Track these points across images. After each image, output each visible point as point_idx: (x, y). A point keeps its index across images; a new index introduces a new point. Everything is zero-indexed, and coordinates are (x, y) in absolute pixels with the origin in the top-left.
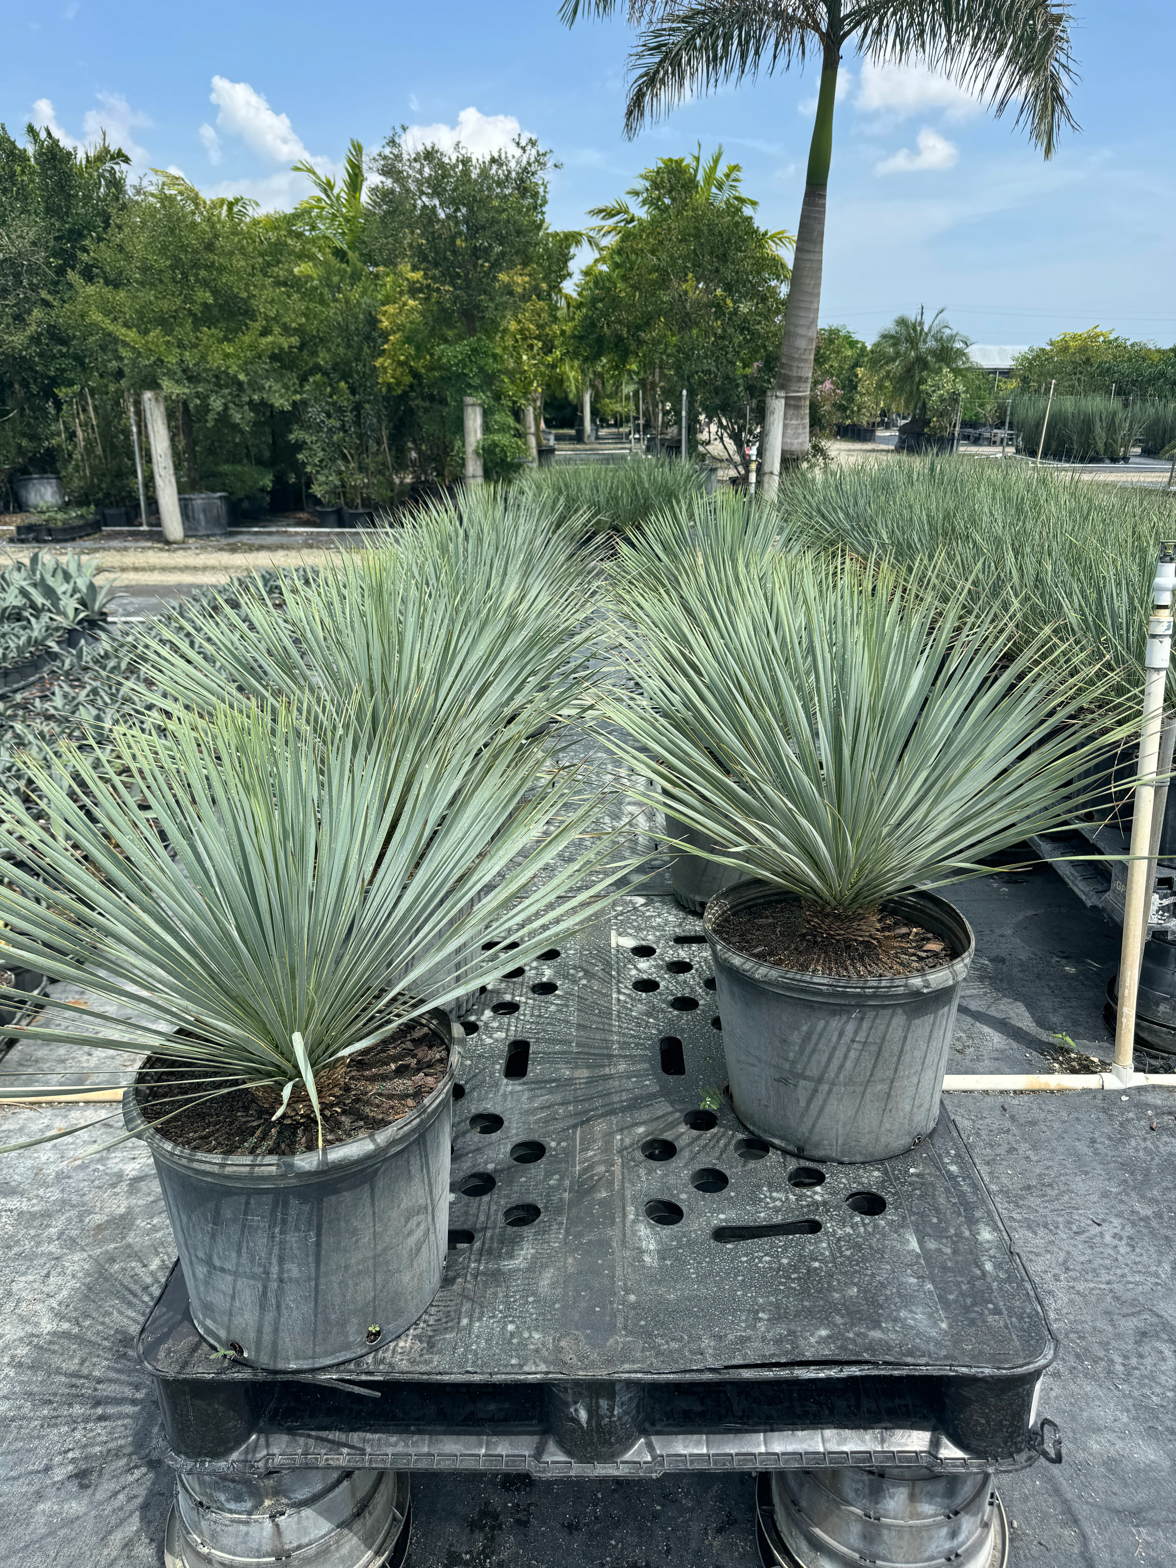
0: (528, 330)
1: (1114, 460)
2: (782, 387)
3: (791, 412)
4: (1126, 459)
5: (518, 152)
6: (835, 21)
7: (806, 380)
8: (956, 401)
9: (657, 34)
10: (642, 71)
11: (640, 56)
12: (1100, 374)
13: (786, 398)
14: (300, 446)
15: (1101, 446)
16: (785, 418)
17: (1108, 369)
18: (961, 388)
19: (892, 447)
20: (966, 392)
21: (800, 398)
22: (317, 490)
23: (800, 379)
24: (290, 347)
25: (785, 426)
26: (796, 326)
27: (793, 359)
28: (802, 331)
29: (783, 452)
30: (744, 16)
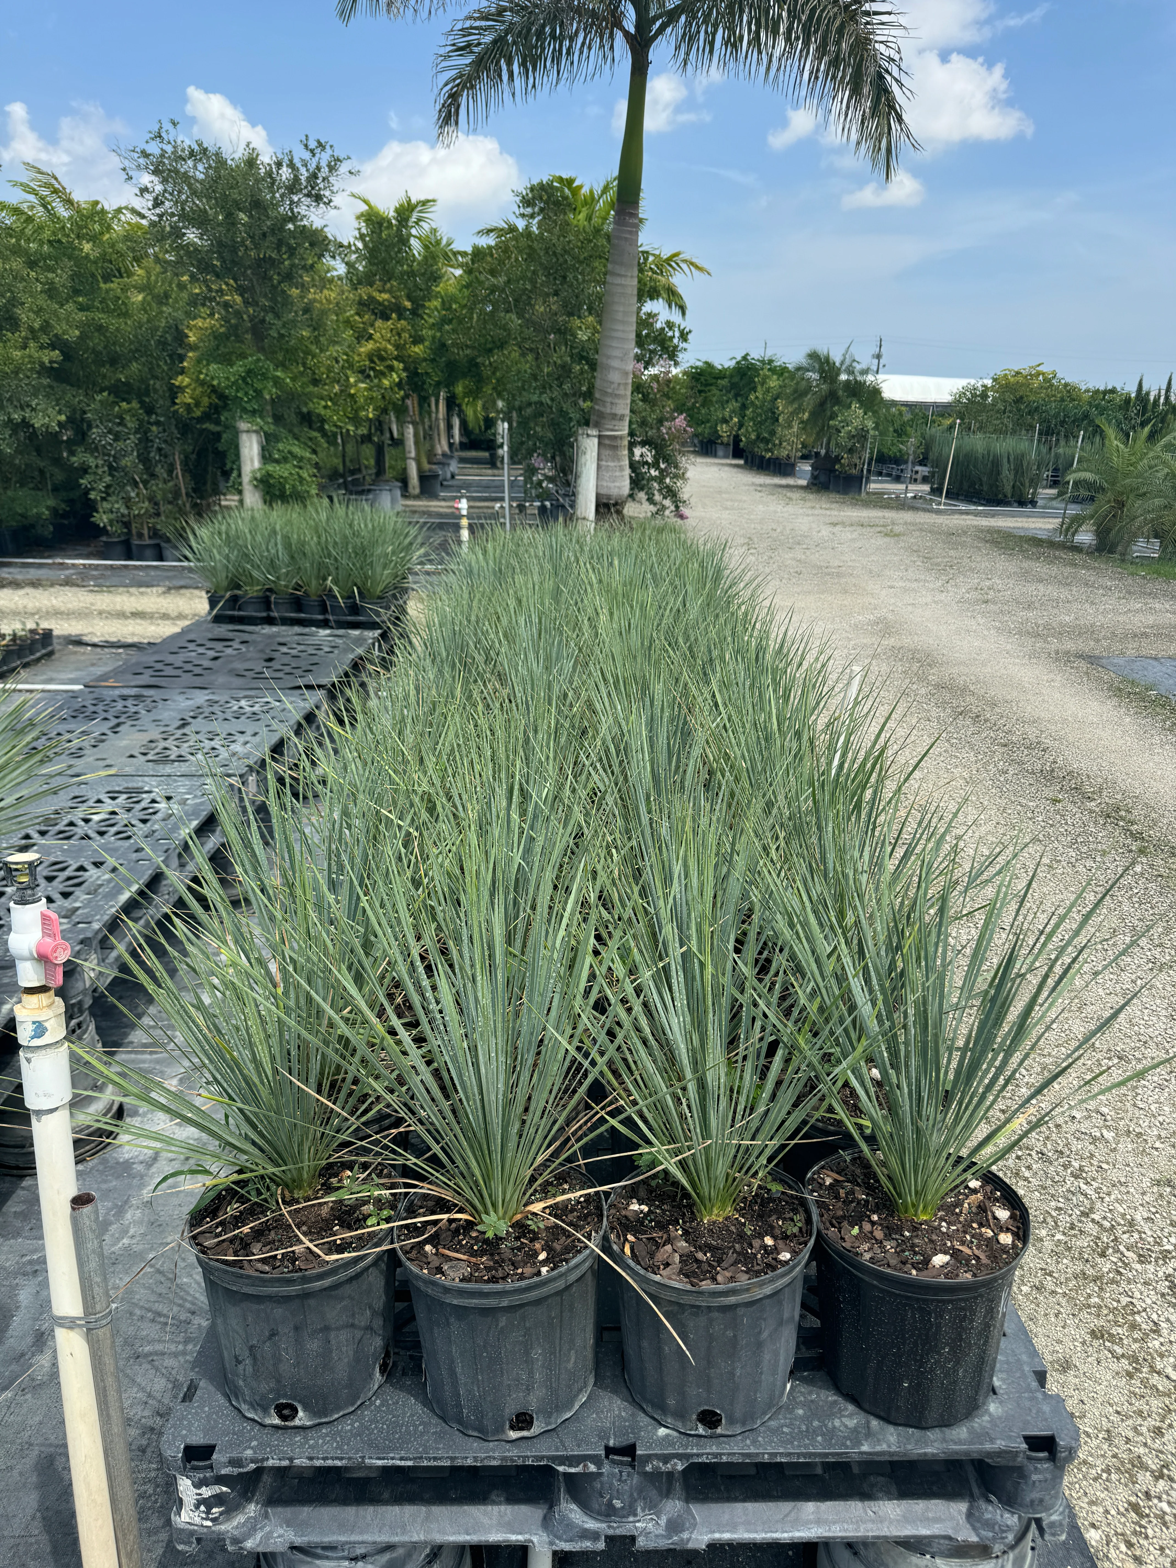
0: (385, 350)
1: (1022, 503)
2: (597, 425)
3: (606, 452)
4: (1033, 503)
5: (307, 155)
6: (643, 23)
7: (622, 418)
8: (865, 438)
9: (466, 33)
10: (453, 73)
11: (447, 57)
12: (1029, 413)
13: (600, 437)
14: (84, 470)
15: (1008, 489)
16: (599, 459)
17: (1037, 409)
18: (870, 424)
19: (804, 482)
20: (875, 429)
21: (615, 438)
22: (102, 519)
23: (614, 416)
24: (51, 362)
25: (599, 467)
26: (609, 357)
27: (606, 393)
28: (615, 363)
29: (598, 496)
30: (555, 16)
